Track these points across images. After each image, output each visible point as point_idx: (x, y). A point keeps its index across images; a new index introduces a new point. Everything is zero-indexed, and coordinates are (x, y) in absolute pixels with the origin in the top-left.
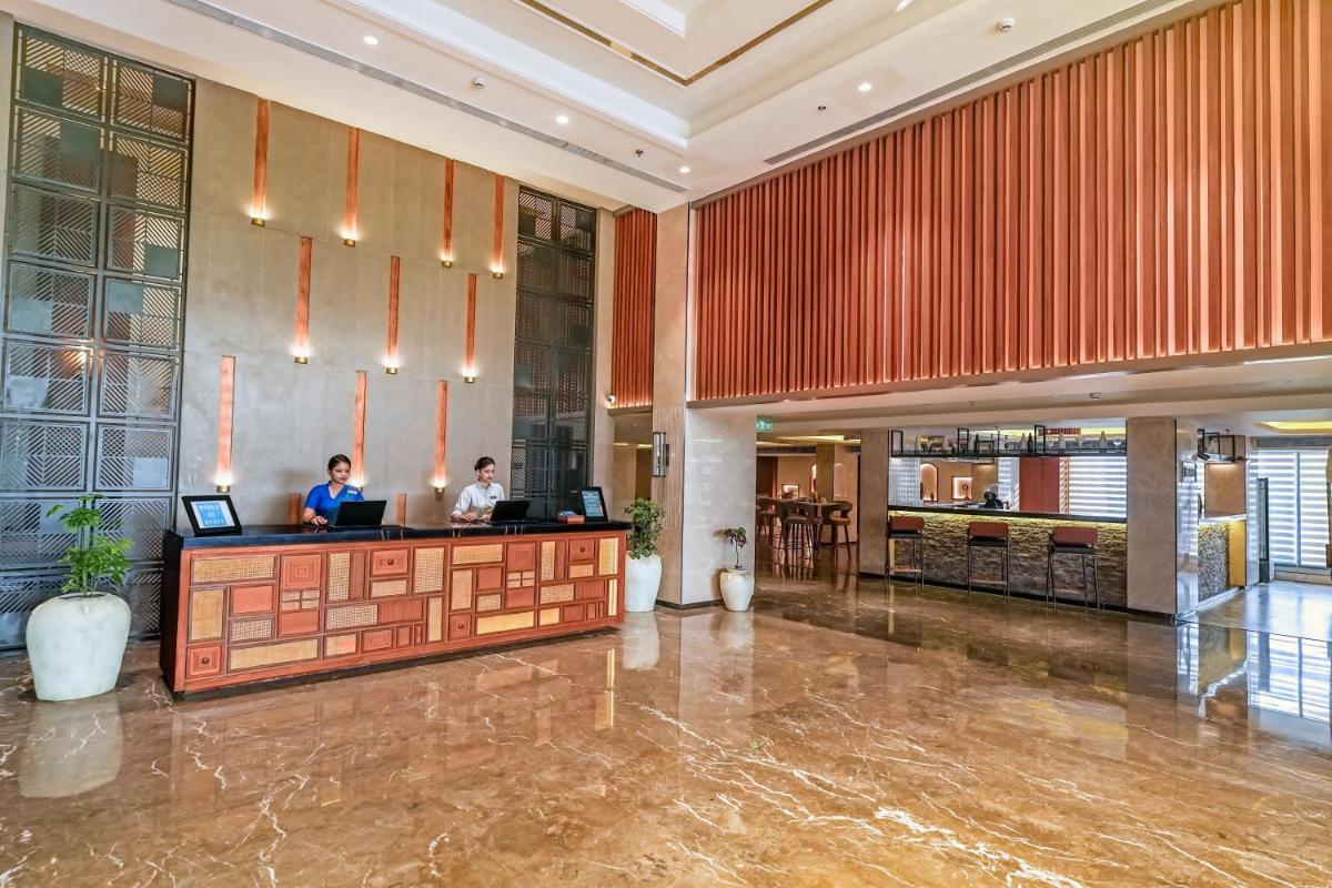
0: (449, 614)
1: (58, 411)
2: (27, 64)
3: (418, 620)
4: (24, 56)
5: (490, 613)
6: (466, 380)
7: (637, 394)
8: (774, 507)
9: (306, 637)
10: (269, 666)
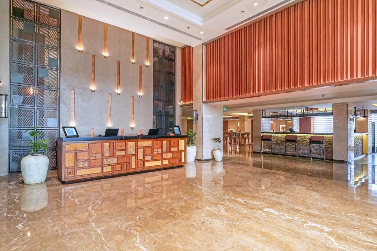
0: (137, 161)
1: (26, 105)
2: (14, 6)
3: (128, 162)
4: (13, 4)
5: (148, 161)
6: (140, 96)
7: (188, 100)
8: (227, 134)
9: (98, 166)
10: (88, 174)
